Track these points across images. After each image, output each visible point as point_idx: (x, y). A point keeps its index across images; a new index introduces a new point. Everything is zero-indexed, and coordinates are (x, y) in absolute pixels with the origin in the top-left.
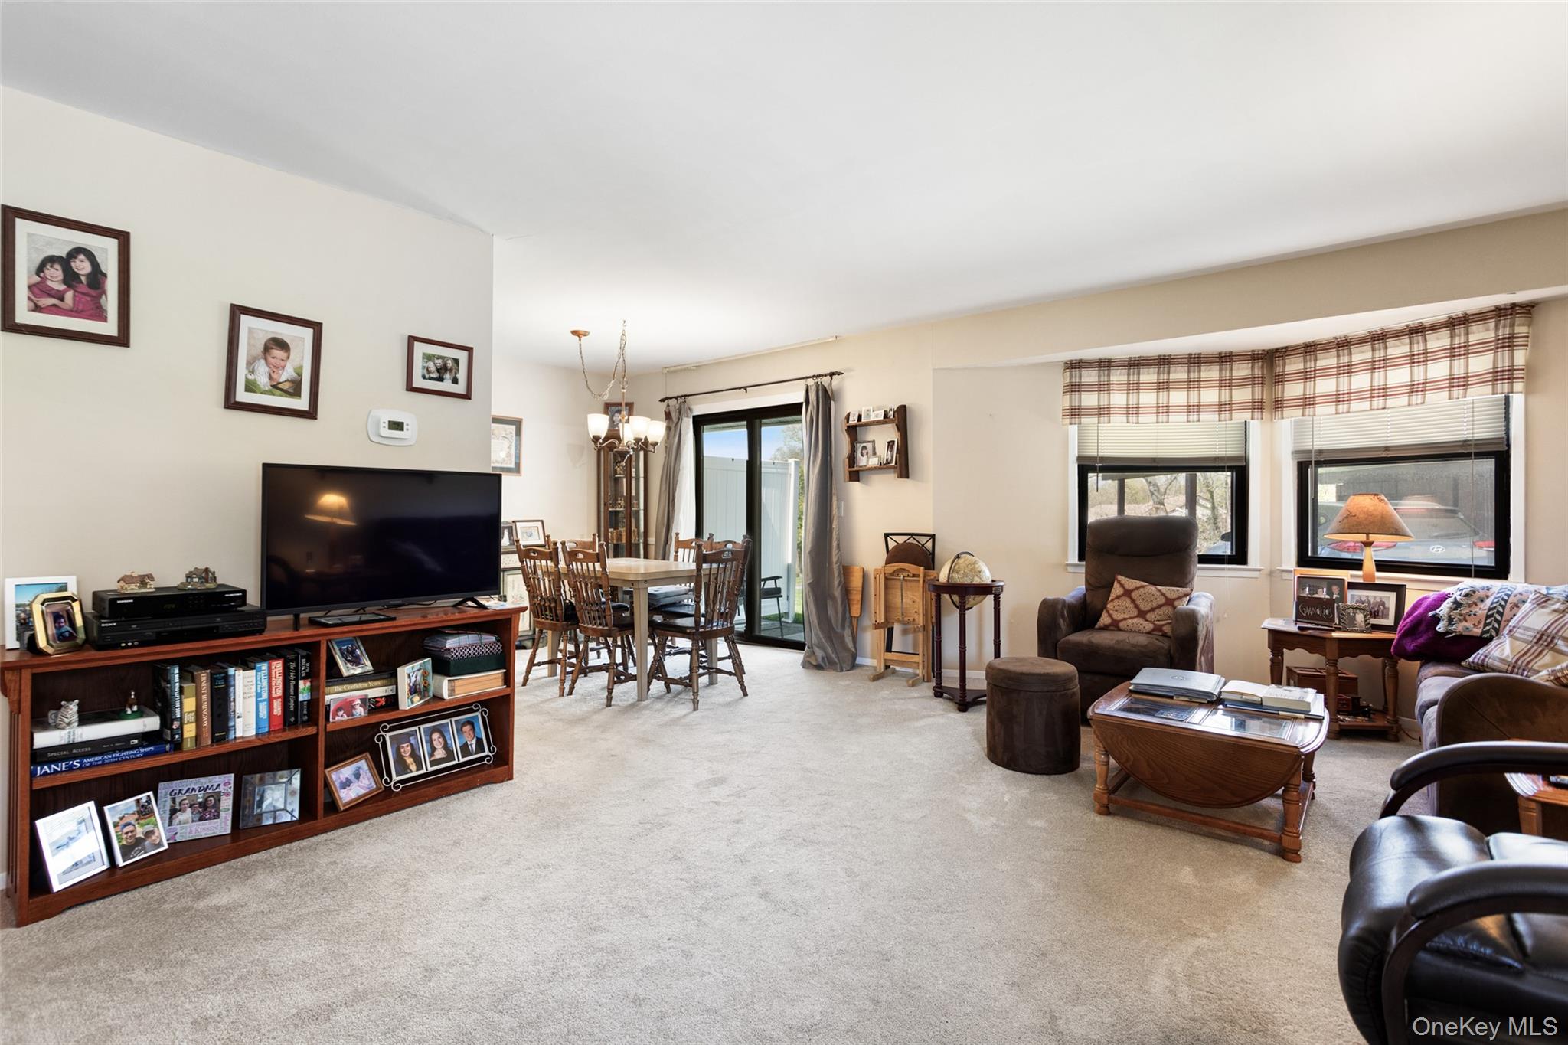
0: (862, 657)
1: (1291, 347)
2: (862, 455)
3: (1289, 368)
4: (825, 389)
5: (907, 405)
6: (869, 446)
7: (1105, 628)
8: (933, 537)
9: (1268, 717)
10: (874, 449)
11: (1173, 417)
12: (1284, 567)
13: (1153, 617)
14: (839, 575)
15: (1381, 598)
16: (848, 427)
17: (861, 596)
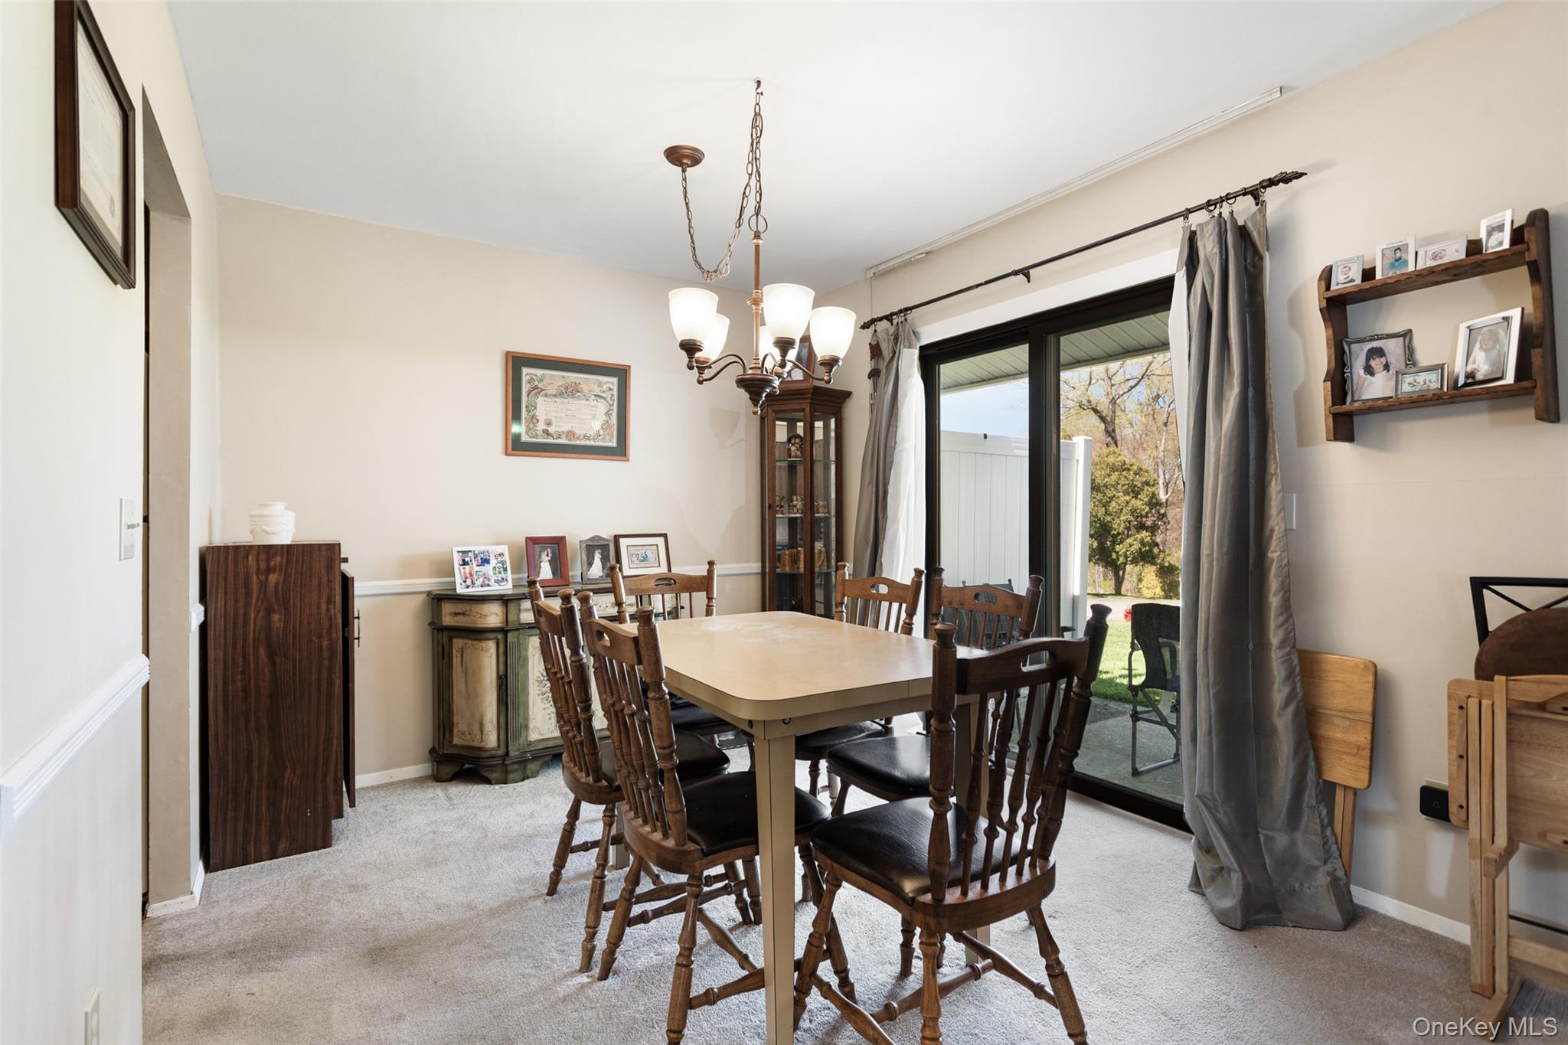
2: (1369, 370)
4: (1243, 232)
5: (1550, 212)
6: (1394, 349)
10: (1410, 352)
14: (1289, 677)
16: (1329, 300)
17: (1369, 737)
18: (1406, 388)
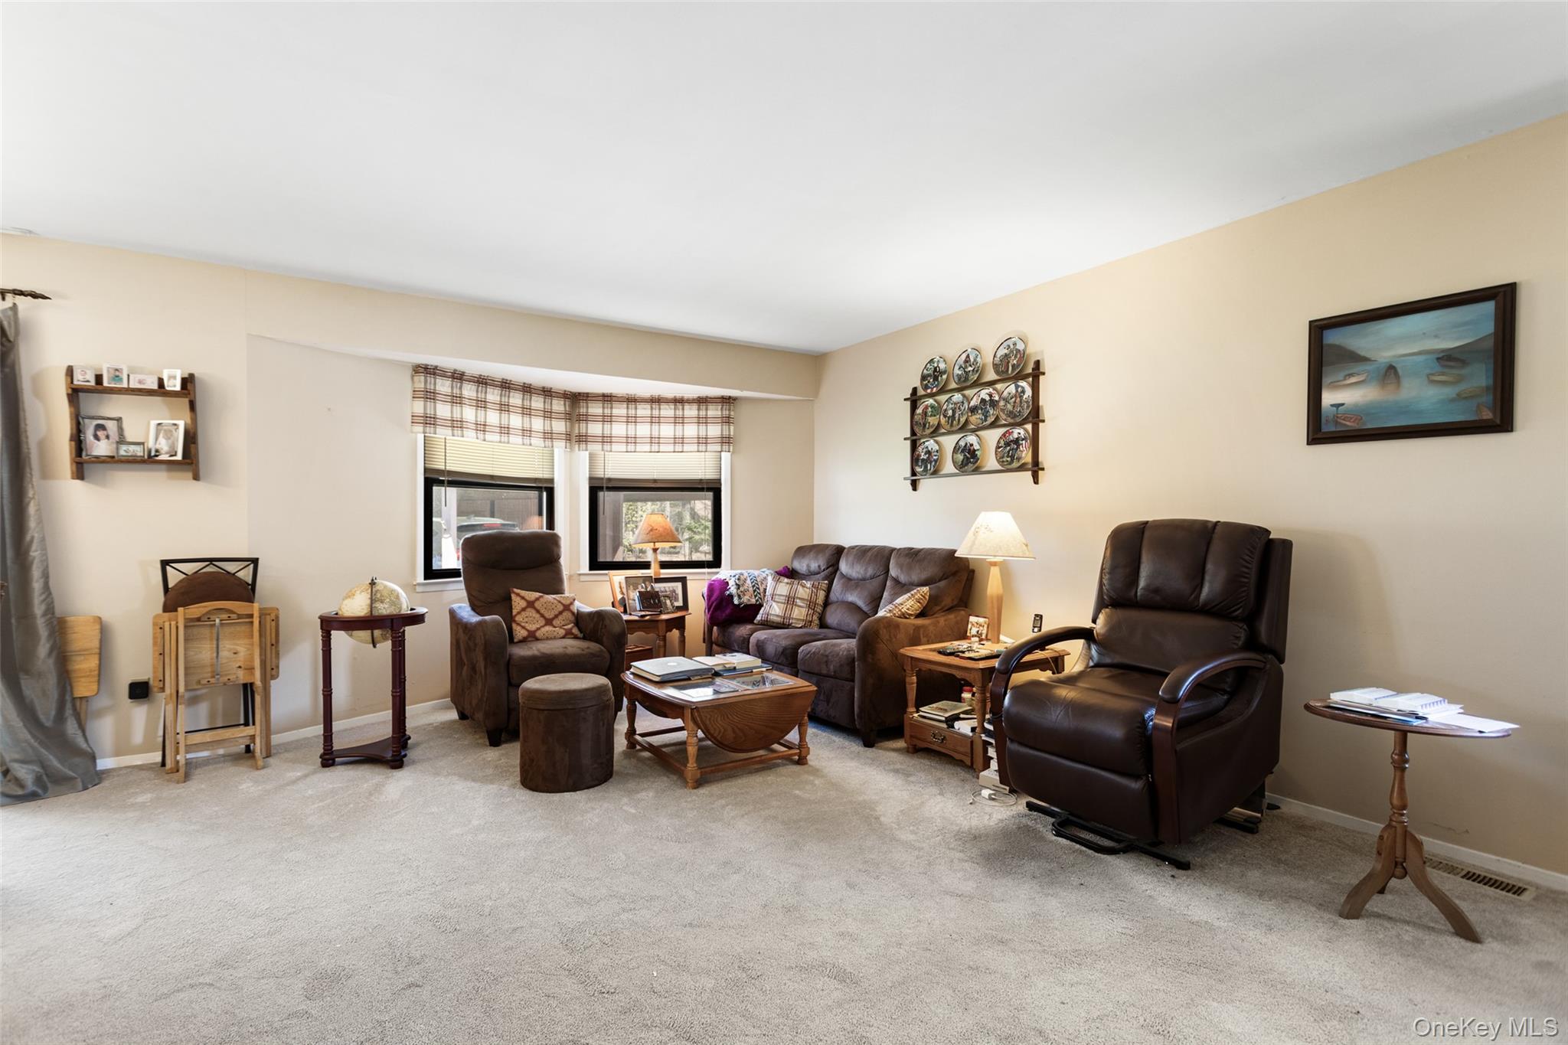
0: (103, 758)
1: (591, 394)
2: (97, 438)
3: (591, 411)
5: (196, 375)
6: (111, 426)
7: (524, 640)
8: (255, 561)
9: (738, 677)
10: (121, 429)
11: (512, 438)
12: (582, 572)
13: (559, 622)
14: (49, 636)
15: (673, 587)
16: (71, 388)
17: (97, 662)
18: (122, 453)
